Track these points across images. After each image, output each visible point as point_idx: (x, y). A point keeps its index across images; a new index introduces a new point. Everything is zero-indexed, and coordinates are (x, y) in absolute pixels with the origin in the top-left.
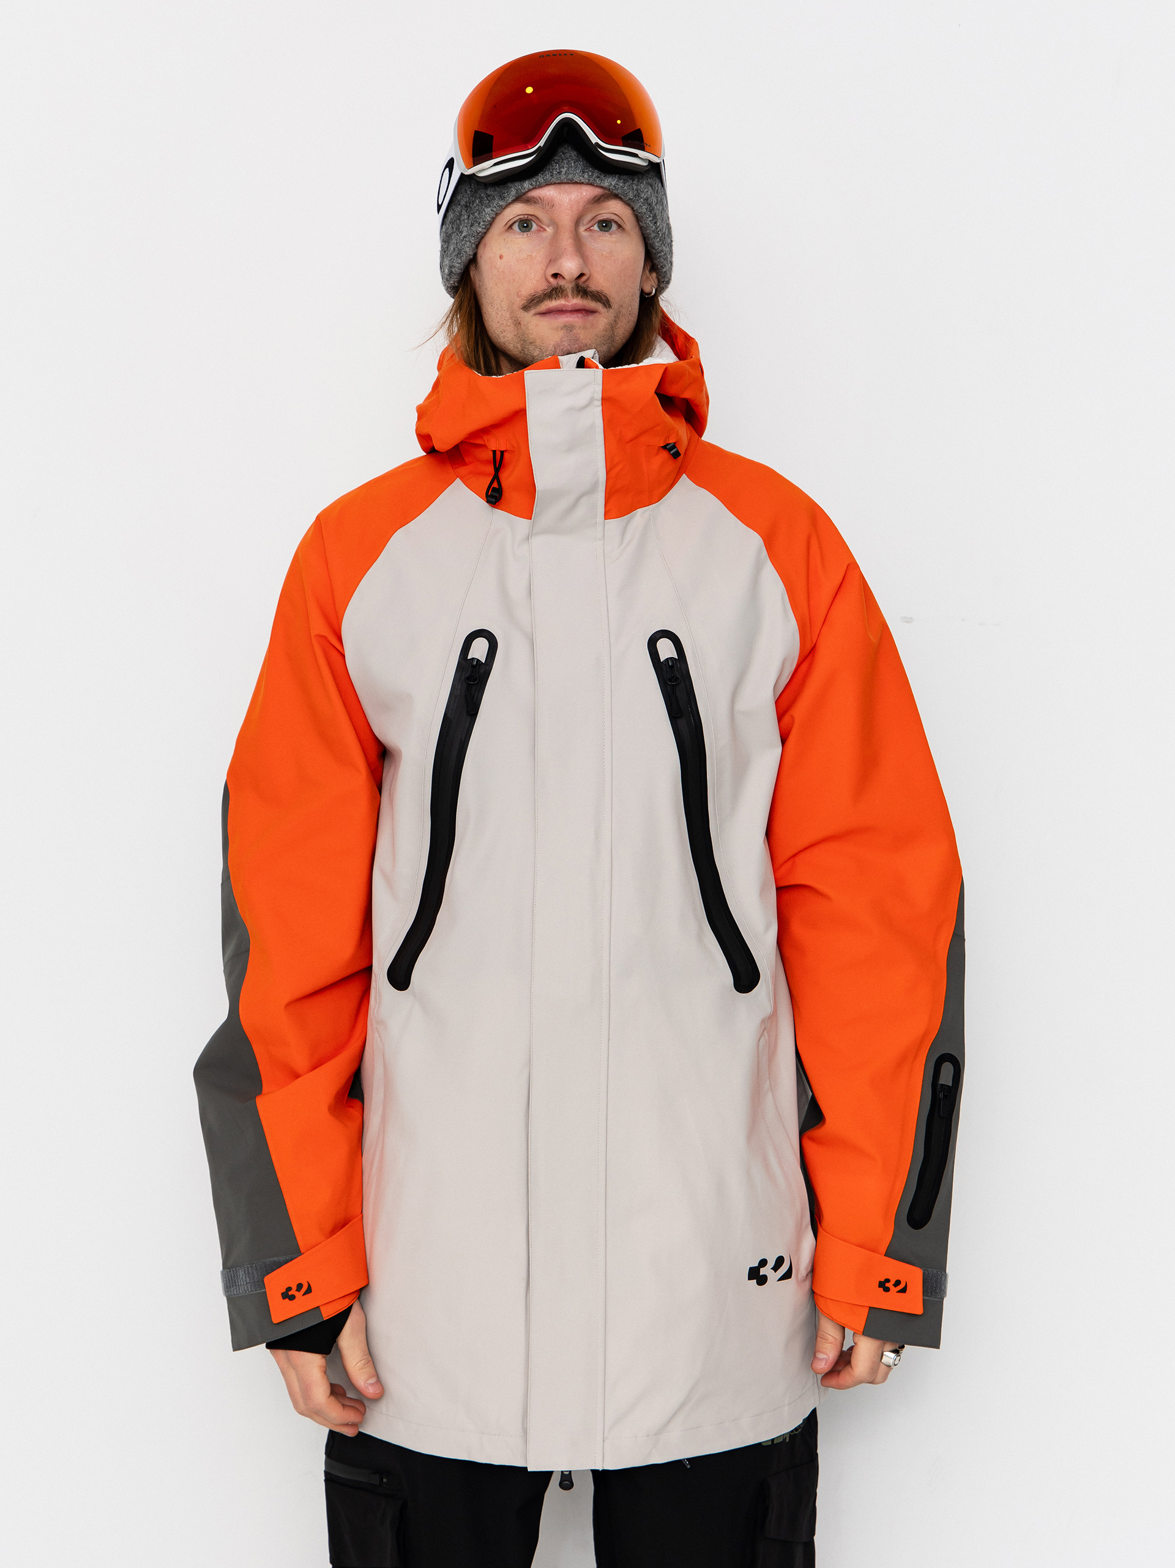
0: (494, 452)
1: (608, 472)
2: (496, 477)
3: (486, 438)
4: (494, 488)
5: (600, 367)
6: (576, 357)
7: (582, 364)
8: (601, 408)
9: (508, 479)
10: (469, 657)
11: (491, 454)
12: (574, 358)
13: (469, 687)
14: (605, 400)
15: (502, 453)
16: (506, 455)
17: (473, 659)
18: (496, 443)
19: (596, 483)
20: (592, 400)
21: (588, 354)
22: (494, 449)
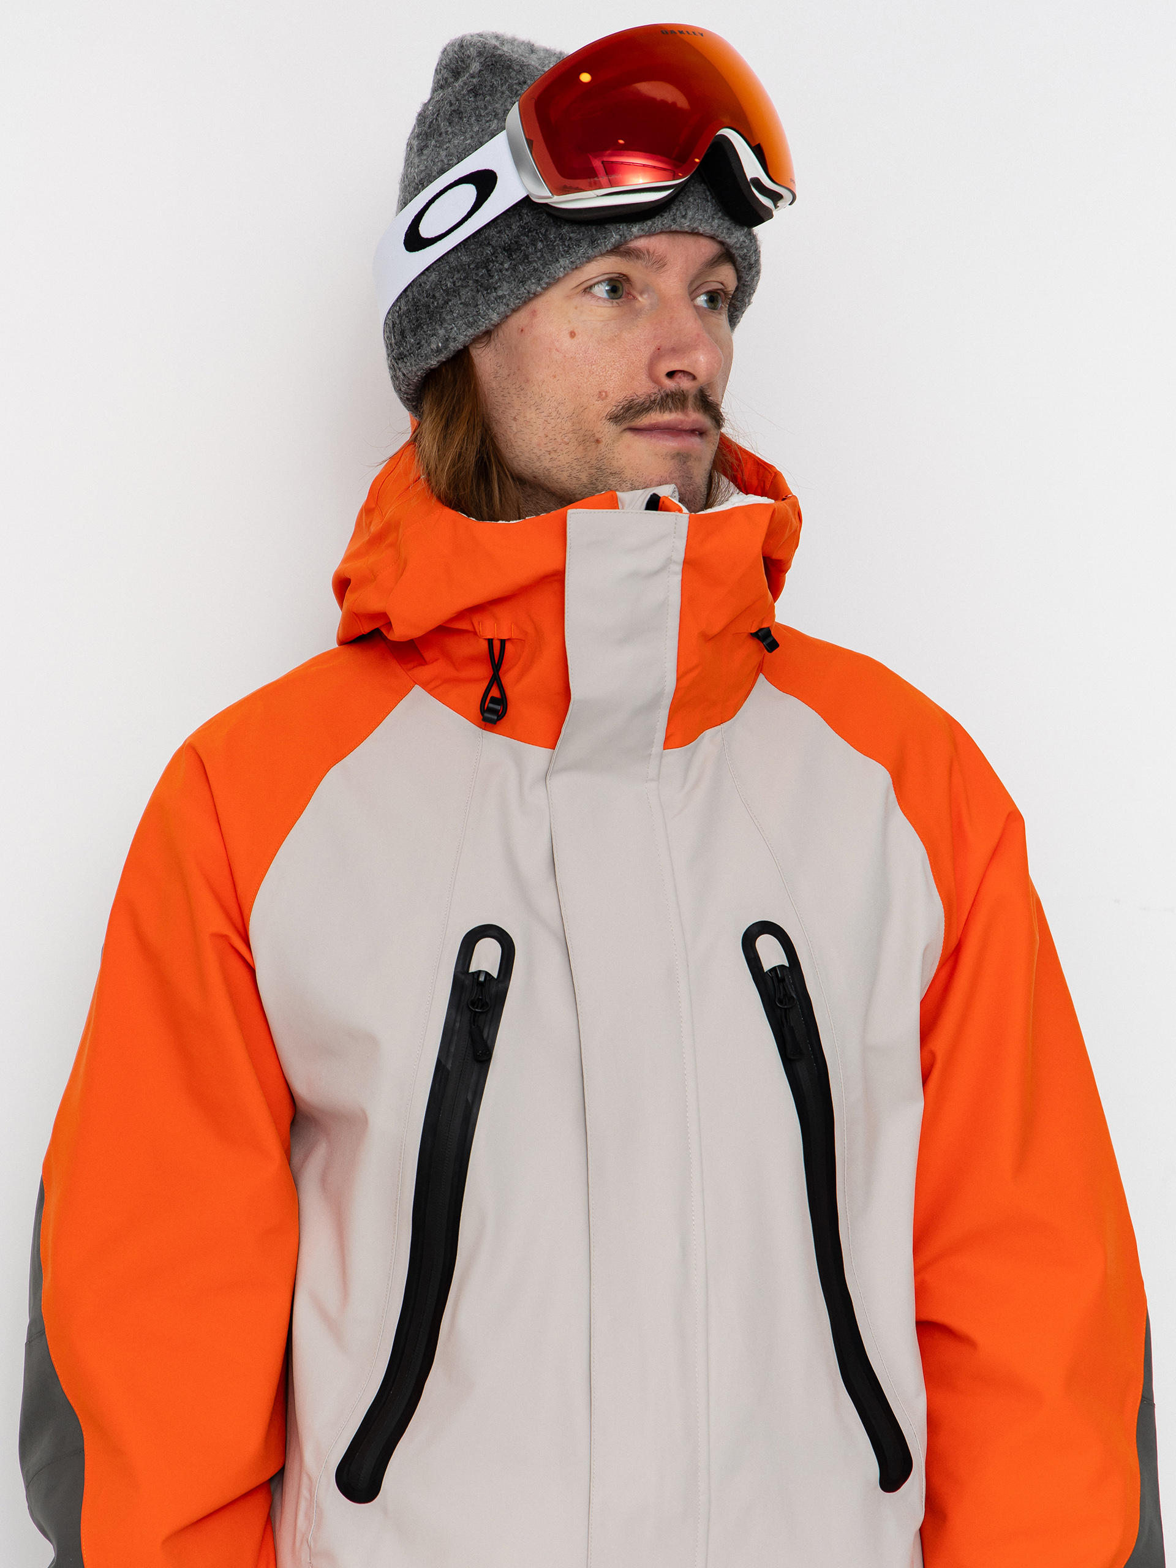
0: (490, 641)
1: (679, 679)
2: (495, 680)
3: (476, 619)
4: (492, 698)
5: (685, 510)
6: (645, 495)
7: (654, 504)
8: (679, 577)
9: (516, 685)
10: (472, 969)
11: (484, 645)
12: (644, 496)
13: (474, 1018)
14: (689, 564)
15: (503, 642)
16: (509, 647)
17: (480, 972)
18: (490, 628)
19: (659, 696)
20: (669, 561)
21: (666, 491)
22: (490, 637)
